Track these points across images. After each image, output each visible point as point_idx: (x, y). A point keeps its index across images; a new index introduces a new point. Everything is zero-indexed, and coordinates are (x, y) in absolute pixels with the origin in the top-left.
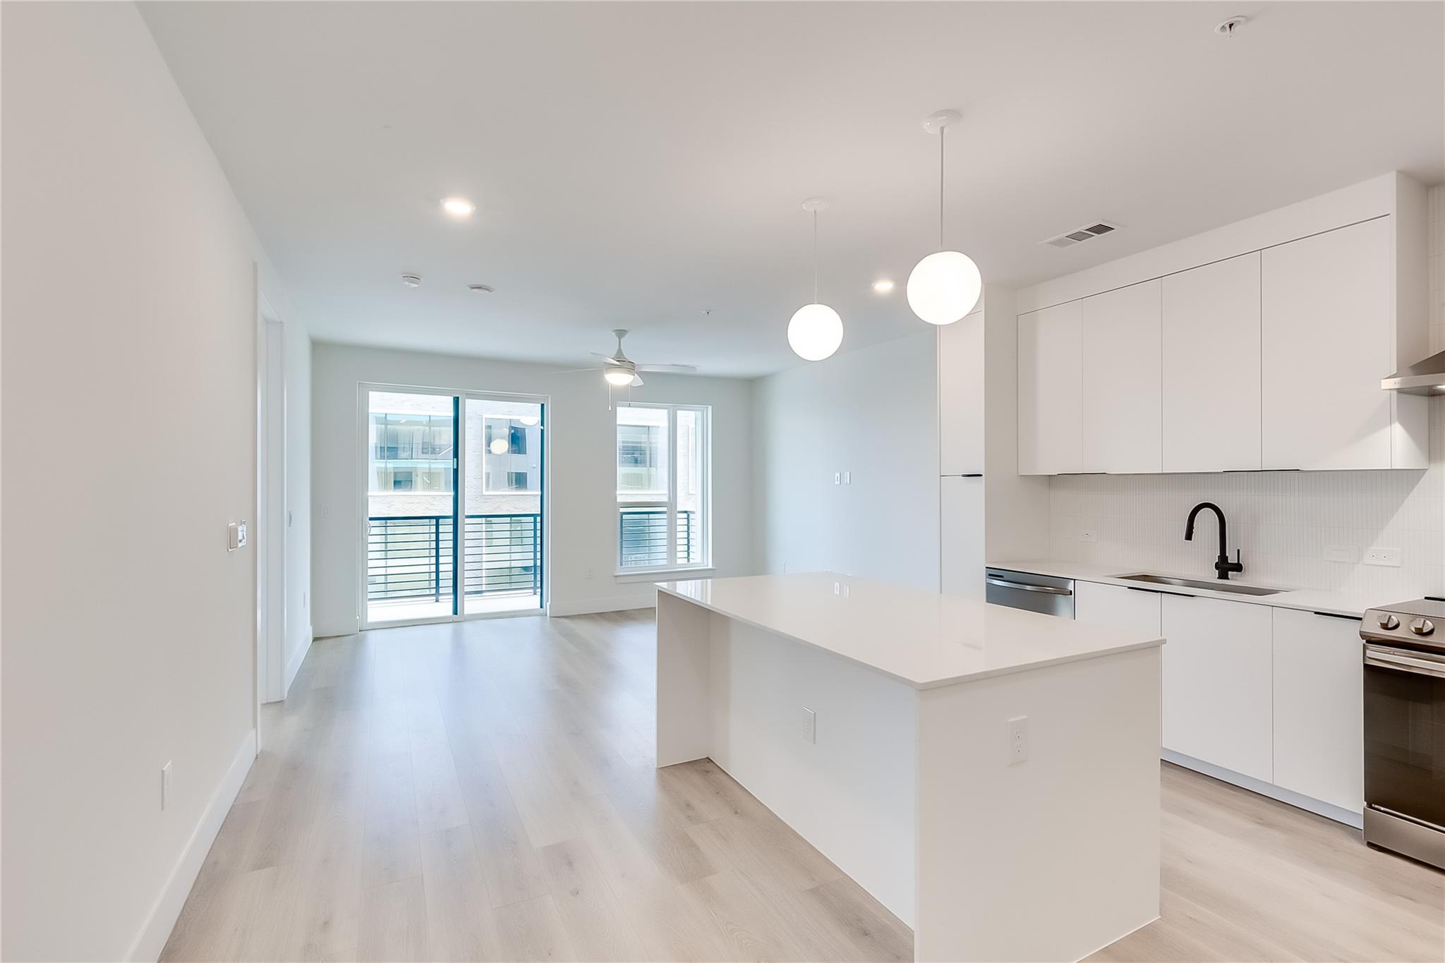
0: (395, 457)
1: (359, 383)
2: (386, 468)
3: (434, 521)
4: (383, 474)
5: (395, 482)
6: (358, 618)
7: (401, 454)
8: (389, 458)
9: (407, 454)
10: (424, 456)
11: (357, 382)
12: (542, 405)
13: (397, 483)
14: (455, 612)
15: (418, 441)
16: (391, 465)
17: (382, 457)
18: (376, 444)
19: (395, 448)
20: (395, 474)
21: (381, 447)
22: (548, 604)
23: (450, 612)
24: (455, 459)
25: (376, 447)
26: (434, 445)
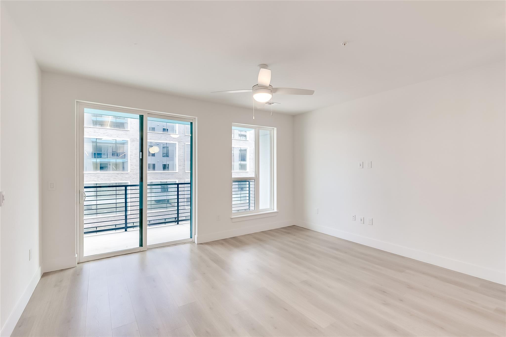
0: (101, 157)
1: (77, 102)
2: (96, 162)
3: (124, 188)
4: (95, 164)
5: (100, 167)
6: (76, 256)
7: (103, 156)
8: (98, 158)
9: (105, 157)
10: (113, 157)
11: (76, 100)
12: (191, 123)
13: (102, 168)
14: (141, 245)
15: (110, 151)
16: (99, 160)
17: (95, 157)
18: (92, 152)
19: (100, 153)
20: (101, 164)
21: (94, 153)
22: (196, 236)
23: (138, 245)
24: (141, 153)
25: (92, 153)
26: (117, 153)
